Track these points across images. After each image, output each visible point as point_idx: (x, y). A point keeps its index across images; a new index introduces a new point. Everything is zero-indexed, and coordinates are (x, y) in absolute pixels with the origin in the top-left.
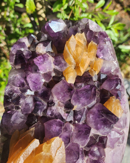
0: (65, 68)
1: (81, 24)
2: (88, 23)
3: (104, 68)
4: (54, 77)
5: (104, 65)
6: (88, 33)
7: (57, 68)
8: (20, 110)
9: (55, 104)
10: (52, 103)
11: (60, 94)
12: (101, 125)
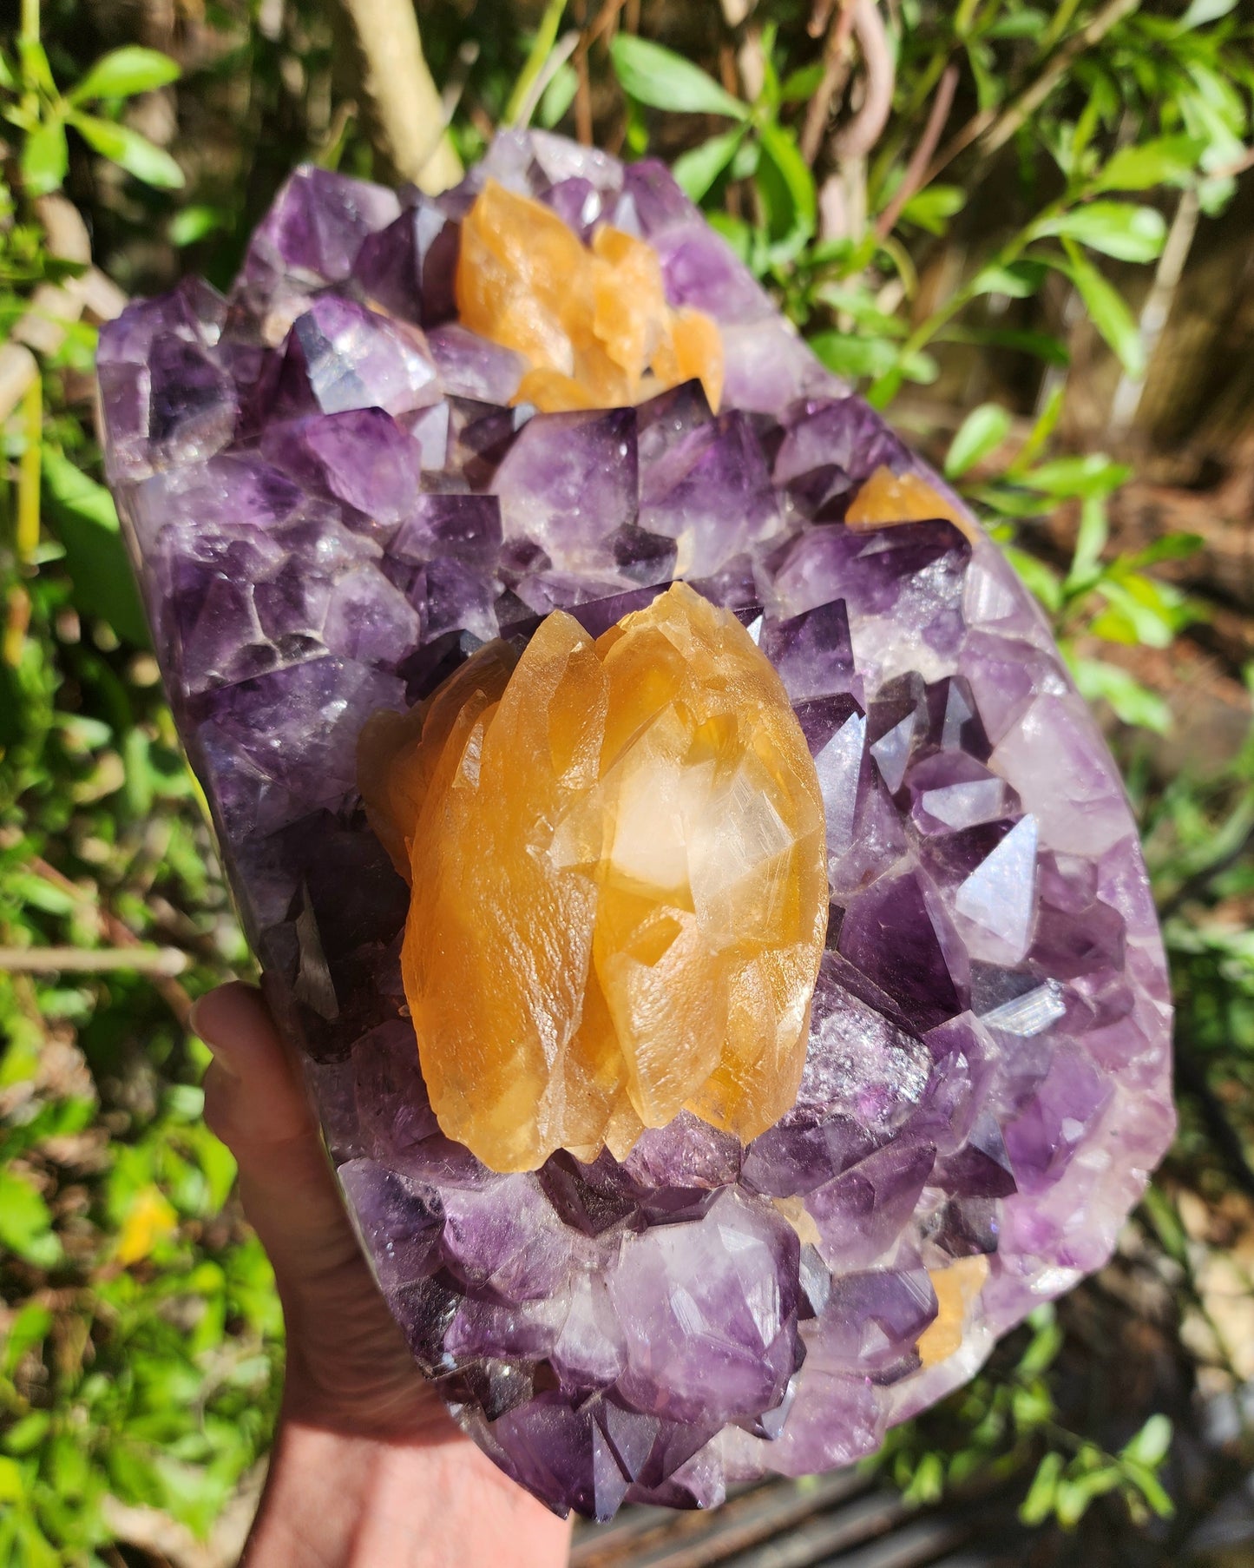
4: (464, 433)
5: (731, 351)
7: (464, 381)
9: (547, 564)
10: (527, 553)
11: (562, 470)
12: (888, 585)
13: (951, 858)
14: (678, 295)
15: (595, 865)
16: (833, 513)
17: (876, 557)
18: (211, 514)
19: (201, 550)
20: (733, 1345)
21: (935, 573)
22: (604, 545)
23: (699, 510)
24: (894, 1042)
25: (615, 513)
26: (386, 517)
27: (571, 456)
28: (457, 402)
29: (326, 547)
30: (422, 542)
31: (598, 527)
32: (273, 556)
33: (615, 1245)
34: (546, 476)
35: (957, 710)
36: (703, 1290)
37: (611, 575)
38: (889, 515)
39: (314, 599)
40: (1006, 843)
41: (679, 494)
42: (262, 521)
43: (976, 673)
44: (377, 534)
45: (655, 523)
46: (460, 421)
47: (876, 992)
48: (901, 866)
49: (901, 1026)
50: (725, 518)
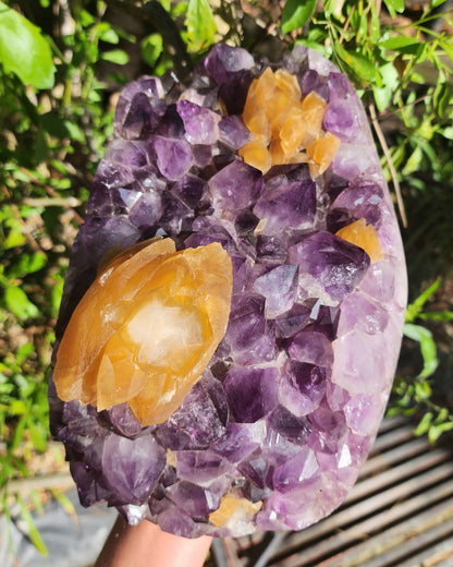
0: (244, 142)
1: (290, 61)
2: (307, 58)
3: (341, 158)
4: (216, 157)
5: (341, 153)
6: (305, 78)
7: (227, 139)
8: (126, 216)
9: (211, 213)
10: (207, 206)
12: (323, 266)
14: (326, 127)
15: (121, 325)
16: (334, 229)
22: (236, 213)
25: (246, 202)
26: (173, 179)
28: (220, 145)
29: (148, 182)
30: (177, 191)
31: (236, 206)
32: (128, 181)
33: (109, 434)
34: (224, 185)
38: (349, 238)
41: (270, 205)
42: (126, 167)
44: (167, 182)
45: (256, 211)
46: (217, 152)
47: (224, 403)
48: (263, 365)
49: (221, 415)
50: (282, 219)
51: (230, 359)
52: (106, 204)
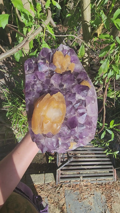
1: (59, 49)
5: (76, 67)
8: (35, 91)
9: (53, 86)
10: (52, 84)
11: (56, 78)
12: (80, 92)
13: (79, 115)
14: (71, 62)
15: (45, 115)
16: (79, 83)
17: (81, 89)
18: (30, 79)
19: (27, 82)
20: (52, 146)
21: (85, 91)
22: (58, 85)
23: (66, 83)
24: (68, 129)
25: (60, 82)
26: (42, 80)
27: (56, 77)
28: (50, 70)
29: (37, 82)
30: (44, 83)
31: (58, 83)
32: (33, 83)
33: (46, 138)
34: (54, 79)
35: (84, 103)
36: (51, 142)
37: (58, 87)
38: (84, 85)
39: (35, 87)
40: (84, 115)
41: (65, 81)
42: (32, 80)
43: (86, 100)
44: (42, 81)
45: (63, 83)
46: (50, 72)
47: (69, 125)
48: (74, 115)
49: (69, 128)
50: (69, 84)
51: (67, 116)
52: (29, 89)
